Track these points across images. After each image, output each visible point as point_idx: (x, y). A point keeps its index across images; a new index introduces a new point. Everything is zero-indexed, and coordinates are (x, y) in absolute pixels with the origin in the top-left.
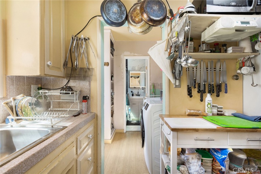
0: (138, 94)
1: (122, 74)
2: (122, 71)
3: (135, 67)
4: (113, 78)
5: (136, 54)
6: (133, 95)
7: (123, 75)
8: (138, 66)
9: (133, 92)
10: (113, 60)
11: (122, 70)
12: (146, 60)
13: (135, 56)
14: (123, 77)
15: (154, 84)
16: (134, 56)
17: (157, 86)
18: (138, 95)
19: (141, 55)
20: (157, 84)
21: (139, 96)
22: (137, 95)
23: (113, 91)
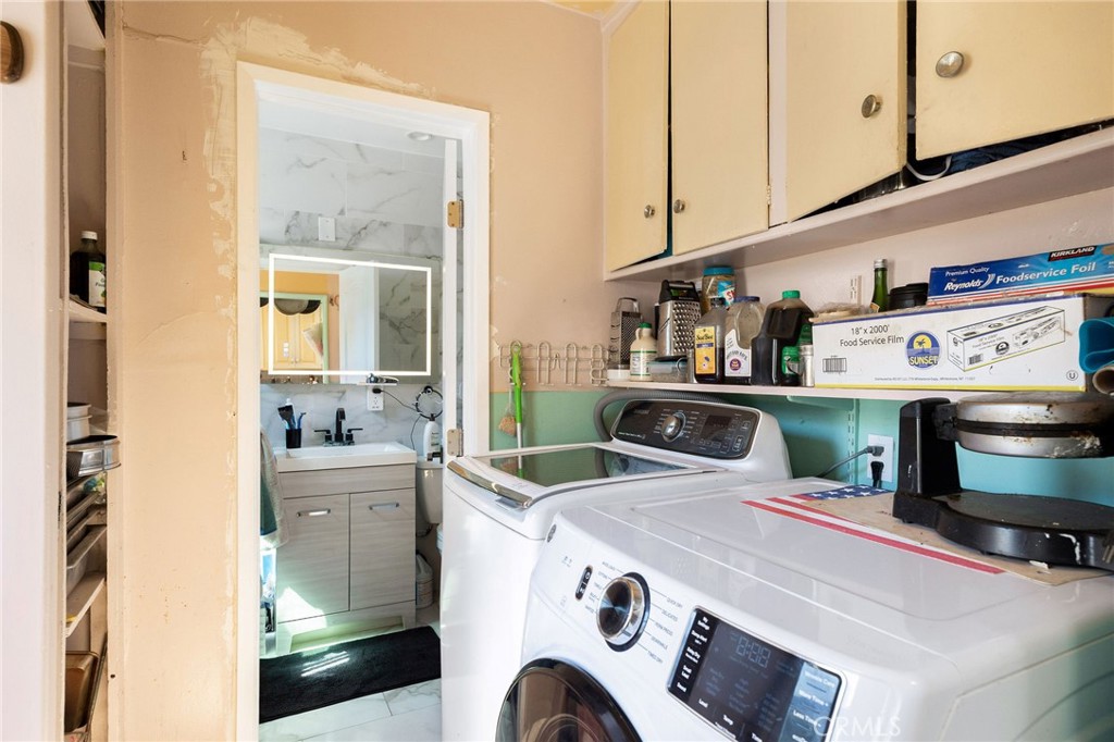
0: (339, 425)
1: (220, 246)
2: (216, 206)
3: (310, 215)
4: (95, 276)
5: (363, 70)
6: (293, 439)
7: (234, 250)
8: (342, 212)
9: (296, 415)
10: (102, 74)
11: (219, 194)
12: (451, 148)
13: (360, 81)
14: (224, 271)
15: (522, 348)
16: (349, 79)
17: (545, 364)
18: (339, 435)
19: (414, 86)
20: (546, 353)
21: (350, 440)
22: (328, 438)
23: (99, 417)
